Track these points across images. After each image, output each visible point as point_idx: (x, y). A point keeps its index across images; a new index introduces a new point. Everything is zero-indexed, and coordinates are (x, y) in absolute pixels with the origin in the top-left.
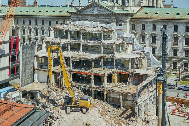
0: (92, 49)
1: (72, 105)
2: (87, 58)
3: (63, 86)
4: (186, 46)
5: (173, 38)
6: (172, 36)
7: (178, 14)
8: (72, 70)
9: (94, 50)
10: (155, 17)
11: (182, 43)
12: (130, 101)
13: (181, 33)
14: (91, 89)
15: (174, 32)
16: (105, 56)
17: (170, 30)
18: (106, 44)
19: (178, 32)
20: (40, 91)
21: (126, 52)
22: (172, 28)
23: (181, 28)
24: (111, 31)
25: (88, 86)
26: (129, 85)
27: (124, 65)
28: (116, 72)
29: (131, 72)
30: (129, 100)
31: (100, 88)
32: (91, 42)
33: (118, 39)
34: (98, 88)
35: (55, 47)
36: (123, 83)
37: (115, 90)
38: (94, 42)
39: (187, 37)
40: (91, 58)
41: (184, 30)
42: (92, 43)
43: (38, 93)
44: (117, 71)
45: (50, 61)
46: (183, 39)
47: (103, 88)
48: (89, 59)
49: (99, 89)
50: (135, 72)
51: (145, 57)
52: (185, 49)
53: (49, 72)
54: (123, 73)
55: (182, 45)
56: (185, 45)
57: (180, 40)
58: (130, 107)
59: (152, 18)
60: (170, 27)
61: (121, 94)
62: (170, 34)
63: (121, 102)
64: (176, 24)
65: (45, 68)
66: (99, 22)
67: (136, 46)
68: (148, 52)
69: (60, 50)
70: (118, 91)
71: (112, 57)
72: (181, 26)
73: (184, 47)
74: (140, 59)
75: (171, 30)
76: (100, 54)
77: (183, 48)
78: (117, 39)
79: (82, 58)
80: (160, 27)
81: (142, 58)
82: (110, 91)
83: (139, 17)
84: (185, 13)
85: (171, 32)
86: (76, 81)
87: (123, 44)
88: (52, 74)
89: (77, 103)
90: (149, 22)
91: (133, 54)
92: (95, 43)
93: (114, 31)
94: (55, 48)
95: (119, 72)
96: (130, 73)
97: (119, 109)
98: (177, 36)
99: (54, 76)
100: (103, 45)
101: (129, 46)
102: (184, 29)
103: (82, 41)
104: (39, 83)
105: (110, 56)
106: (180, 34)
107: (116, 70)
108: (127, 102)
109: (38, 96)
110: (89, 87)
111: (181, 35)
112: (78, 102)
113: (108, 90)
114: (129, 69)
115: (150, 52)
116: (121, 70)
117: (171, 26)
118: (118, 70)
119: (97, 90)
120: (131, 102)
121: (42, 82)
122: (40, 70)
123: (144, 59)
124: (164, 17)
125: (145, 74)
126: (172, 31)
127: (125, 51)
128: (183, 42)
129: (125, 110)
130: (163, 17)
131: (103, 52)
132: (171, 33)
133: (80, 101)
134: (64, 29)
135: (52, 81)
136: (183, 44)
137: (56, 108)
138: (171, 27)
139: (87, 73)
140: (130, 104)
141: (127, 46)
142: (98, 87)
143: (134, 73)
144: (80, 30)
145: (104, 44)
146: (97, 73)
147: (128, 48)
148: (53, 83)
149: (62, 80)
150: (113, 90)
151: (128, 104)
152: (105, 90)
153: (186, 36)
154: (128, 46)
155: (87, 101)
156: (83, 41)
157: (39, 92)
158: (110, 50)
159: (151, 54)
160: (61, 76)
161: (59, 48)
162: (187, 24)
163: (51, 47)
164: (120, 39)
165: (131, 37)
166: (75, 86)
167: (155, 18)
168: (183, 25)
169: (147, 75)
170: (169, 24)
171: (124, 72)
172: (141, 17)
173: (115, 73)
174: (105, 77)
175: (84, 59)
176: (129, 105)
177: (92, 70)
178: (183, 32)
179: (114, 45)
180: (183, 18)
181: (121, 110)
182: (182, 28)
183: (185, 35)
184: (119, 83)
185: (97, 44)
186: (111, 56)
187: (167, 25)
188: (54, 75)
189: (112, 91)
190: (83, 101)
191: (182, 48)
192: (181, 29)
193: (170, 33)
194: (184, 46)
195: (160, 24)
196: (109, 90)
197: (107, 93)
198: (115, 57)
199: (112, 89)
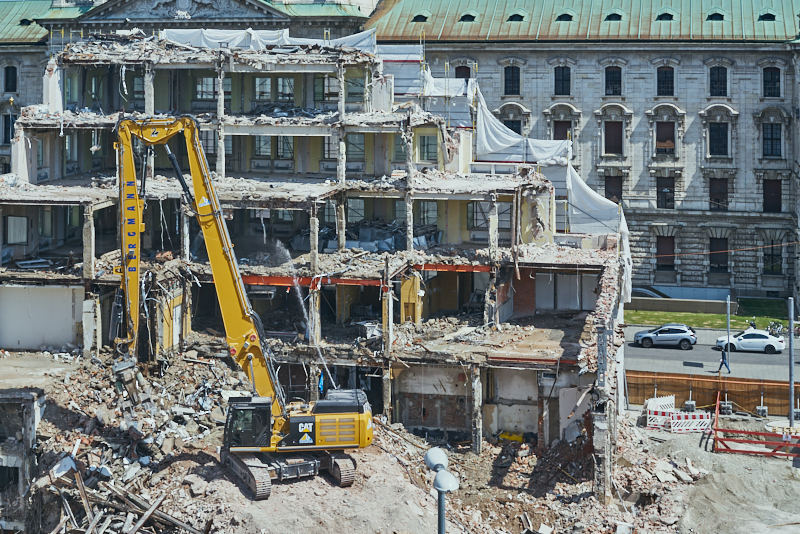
0: (258, 167)
1: (273, 447)
2: (283, 199)
3: (158, 357)
4: (608, 159)
5: (549, 125)
6: (546, 115)
7: (566, 17)
8: (195, 269)
9: (268, 171)
10: (463, 33)
11: (592, 147)
12: (512, 403)
13: (585, 100)
14: (308, 360)
15: (553, 99)
16: (357, 187)
17: (534, 90)
18: (363, 125)
19: (572, 98)
20: (41, 393)
21: (448, 167)
22: (547, 80)
23: (585, 76)
24: (367, 67)
25: (287, 349)
26: (490, 326)
27: (440, 234)
28: (417, 267)
29: (497, 259)
30: (510, 397)
31: (355, 351)
32: (276, 119)
33: (402, 105)
34: (346, 350)
35: (163, 127)
36: (455, 320)
37: (442, 354)
38: (295, 123)
39: (613, 117)
40: (304, 199)
41: (597, 86)
42: (285, 124)
43: (33, 401)
44: (423, 263)
45: (132, 209)
46: (595, 124)
47: (373, 350)
48: (294, 204)
49: (350, 357)
50: (520, 259)
51: (547, 185)
52: (606, 169)
53: (126, 270)
54: (458, 266)
55: (589, 153)
56: (603, 154)
57: (582, 132)
58: (517, 433)
59: (453, 37)
60: (535, 75)
61: (477, 372)
62: (534, 108)
63: (476, 415)
64: (562, 60)
65: (39, 269)
66: (287, 31)
67: (488, 136)
68: (554, 162)
69: (193, 140)
70: (460, 359)
71: (395, 194)
72: (583, 70)
73: (603, 164)
74: (526, 193)
75: (539, 90)
76: (328, 181)
77: (597, 168)
78: (395, 108)
79: (251, 198)
80: (489, 75)
81: (534, 192)
82: (416, 360)
83: (391, 34)
84: (595, 12)
85: (540, 100)
86: (210, 330)
87: (429, 131)
88: (87, 297)
89: (303, 433)
90: (439, 54)
91: (485, 175)
92: (299, 124)
93: (380, 68)
94: (163, 134)
95: (436, 266)
96: (492, 264)
97: (468, 450)
98: (568, 113)
99: (99, 305)
100: (346, 133)
101: (459, 135)
102: (600, 81)
103: (223, 120)
104: (7, 353)
105: (387, 189)
106: (580, 105)
107: (419, 257)
108: (499, 411)
109: (33, 422)
110: (297, 353)
111: (586, 109)
112: (308, 427)
113: (403, 355)
114: (487, 246)
115: (565, 161)
116: (442, 258)
117: (539, 70)
118: (428, 258)
119: (342, 363)
120: (521, 407)
121: (16, 346)
122: (13, 278)
123: (545, 196)
124: (506, 33)
125: (575, 266)
126: (547, 95)
127: (440, 165)
128: (594, 138)
129: (501, 454)
130: (501, 34)
131: (342, 167)
132: (540, 104)
133: (319, 418)
134: (121, 62)
135: (92, 335)
136: (594, 150)
137: (163, 478)
138: (539, 76)
139: (280, 278)
140: (515, 418)
141: (449, 140)
142: (346, 346)
143: (519, 264)
144: (214, 61)
145: (348, 130)
146: (338, 276)
147: (455, 146)
148: (94, 348)
149: (153, 323)
150: (433, 357)
151: (503, 421)
152: (386, 360)
153: (609, 112)
154: (458, 138)
155: (355, 416)
156: (231, 120)
157: (39, 397)
158: (360, 164)
159: (568, 171)
160: (147, 302)
161: (188, 134)
162: (613, 57)
163: (142, 128)
164: (412, 104)
165: (461, 94)
166: (209, 353)
167: (464, 37)
168: (593, 63)
169: (580, 266)
170: (532, 61)
171: (459, 263)
172: (400, 34)
173: (417, 273)
174: (386, 290)
175: (261, 204)
176: (511, 426)
177: (314, 258)
178: (597, 95)
179: (406, 131)
180: (591, 33)
181: (478, 454)
182: (590, 76)
183: (604, 110)
184: (432, 321)
185: (313, 129)
186: (389, 186)
187: (522, 68)
188: (98, 300)
189: (423, 360)
190: (337, 417)
191: (591, 168)
192: (586, 83)
193: (534, 101)
194: (601, 157)
195: (488, 65)
196: (408, 356)
197: (397, 372)
198: (412, 192)
199: (427, 351)
